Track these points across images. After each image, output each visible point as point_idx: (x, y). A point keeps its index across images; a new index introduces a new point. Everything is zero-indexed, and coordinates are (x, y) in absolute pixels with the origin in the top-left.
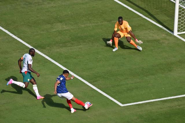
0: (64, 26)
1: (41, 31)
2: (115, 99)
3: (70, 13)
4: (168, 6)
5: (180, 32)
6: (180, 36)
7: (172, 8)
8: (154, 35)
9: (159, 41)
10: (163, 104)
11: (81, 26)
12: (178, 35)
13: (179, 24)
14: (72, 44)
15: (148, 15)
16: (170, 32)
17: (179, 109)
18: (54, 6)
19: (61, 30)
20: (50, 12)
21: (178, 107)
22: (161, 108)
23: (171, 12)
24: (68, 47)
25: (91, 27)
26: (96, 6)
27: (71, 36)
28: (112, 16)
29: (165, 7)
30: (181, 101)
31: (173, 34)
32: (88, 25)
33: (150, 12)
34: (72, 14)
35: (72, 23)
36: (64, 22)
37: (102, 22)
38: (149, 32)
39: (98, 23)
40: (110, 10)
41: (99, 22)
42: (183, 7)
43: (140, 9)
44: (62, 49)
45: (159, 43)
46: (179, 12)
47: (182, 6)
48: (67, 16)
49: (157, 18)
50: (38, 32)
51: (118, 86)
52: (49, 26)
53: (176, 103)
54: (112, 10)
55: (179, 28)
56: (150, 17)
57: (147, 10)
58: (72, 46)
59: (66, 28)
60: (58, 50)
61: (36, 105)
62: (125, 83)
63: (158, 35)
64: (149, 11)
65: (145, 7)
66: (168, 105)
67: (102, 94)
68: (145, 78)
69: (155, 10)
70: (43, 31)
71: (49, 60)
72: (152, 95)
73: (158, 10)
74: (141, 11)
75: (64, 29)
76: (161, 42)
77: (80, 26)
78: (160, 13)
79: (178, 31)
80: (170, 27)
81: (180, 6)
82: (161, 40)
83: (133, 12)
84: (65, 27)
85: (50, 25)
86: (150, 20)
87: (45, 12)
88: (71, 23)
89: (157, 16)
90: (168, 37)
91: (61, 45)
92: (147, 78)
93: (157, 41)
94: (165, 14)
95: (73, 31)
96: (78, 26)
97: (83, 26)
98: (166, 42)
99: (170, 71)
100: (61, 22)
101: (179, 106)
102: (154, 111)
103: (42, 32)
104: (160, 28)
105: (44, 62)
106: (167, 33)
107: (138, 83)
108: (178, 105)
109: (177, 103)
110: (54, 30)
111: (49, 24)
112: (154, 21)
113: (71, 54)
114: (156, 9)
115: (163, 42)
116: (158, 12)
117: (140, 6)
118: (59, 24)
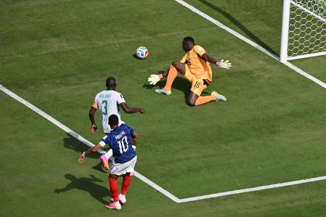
0: (65, 45)
1: (18, 54)
2: (165, 189)
3: (75, 18)
4: (269, 5)
5: (293, 56)
6: (292, 63)
7: (276, 9)
8: (241, 62)
9: (252, 74)
10: (260, 199)
11: (97, 44)
12: (290, 61)
13: (290, 41)
14: (80, 79)
15: (229, 21)
16: (272, 56)
17: (291, 208)
18: (43, 4)
19: (58, 52)
20: (35, 16)
21: (288, 204)
22: (256, 207)
23: (274, 16)
24: (72, 85)
25: (117, 46)
26: (128, 4)
27: (77, 65)
28: (159, 24)
29: (263, 5)
30: (295, 192)
31: (280, 59)
32: (111, 42)
33: (234, 15)
34: (80, 20)
35: (80, 38)
36: (64, 36)
37: (139, 36)
38: (232, 55)
39: (131, 38)
40: (154, 12)
41: (133, 36)
42: (299, 6)
43: (213, 9)
44: (59, 90)
45: (251, 78)
46: (292, 16)
47: (296, 4)
48: (69, 24)
49: (248, 28)
50: (11, 56)
51: (170, 162)
52: (34, 43)
53: (285, 197)
54: (158, 13)
55: (290, 47)
56: (233, 25)
57: (227, 11)
58: (79, 84)
59: (69, 48)
60: (52, 91)
61: (9, 201)
62: (184, 157)
63: (249, 62)
64: (230, 14)
65: (224, 7)
66: (270, 199)
67: (139, 178)
68: (224, 146)
69: (244, 12)
70: (22, 53)
71: (35, 112)
72: (237, 180)
73: (249, 13)
74: (216, 13)
75: (64, 50)
76: (255, 75)
77: (95, 43)
78: (253, 18)
79: (289, 54)
80: (274, 46)
81: (291, 4)
82: (256, 71)
83: (200, 16)
84: (67, 47)
85: (35, 41)
86: (234, 31)
87: (26, 16)
88: (77, 37)
89: (247, 25)
90: (269, 67)
91: (58, 81)
92: (228, 148)
93: (248, 73)
94: (263, 20)
95: (81, 54)
96: (92, 44)
97: (101, 43)
98: (266, 76)
99: (273, 133)
100: (57, 36)
101: (291, 202)
102: (241, 212)
103: (20, 56)
104: (254, 47)
105: (25, 114)
106: (267, 58)
107: (210, 156)
108: (289, 201)
109: (288, 197)
110: (45, 52)
111: (35, 39)
112: (241, 34)
113: (78, 100)
114: (245, 10)
115: (259, 76)
116: (250, 16)
117: (214, 4)
118: (54, 40)
